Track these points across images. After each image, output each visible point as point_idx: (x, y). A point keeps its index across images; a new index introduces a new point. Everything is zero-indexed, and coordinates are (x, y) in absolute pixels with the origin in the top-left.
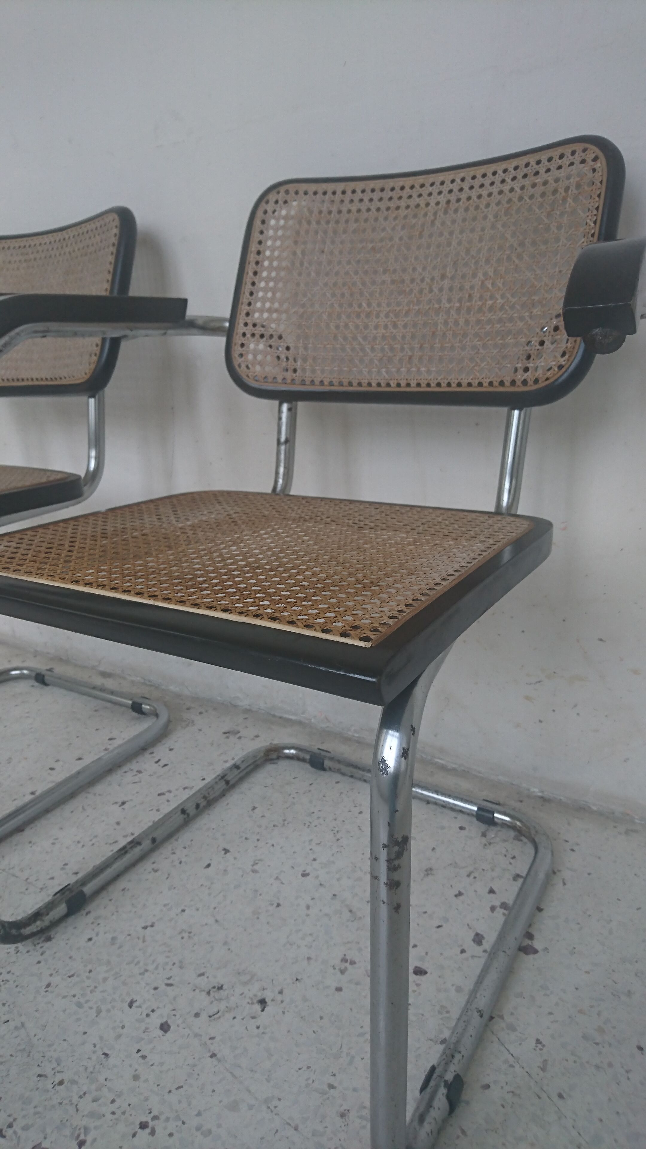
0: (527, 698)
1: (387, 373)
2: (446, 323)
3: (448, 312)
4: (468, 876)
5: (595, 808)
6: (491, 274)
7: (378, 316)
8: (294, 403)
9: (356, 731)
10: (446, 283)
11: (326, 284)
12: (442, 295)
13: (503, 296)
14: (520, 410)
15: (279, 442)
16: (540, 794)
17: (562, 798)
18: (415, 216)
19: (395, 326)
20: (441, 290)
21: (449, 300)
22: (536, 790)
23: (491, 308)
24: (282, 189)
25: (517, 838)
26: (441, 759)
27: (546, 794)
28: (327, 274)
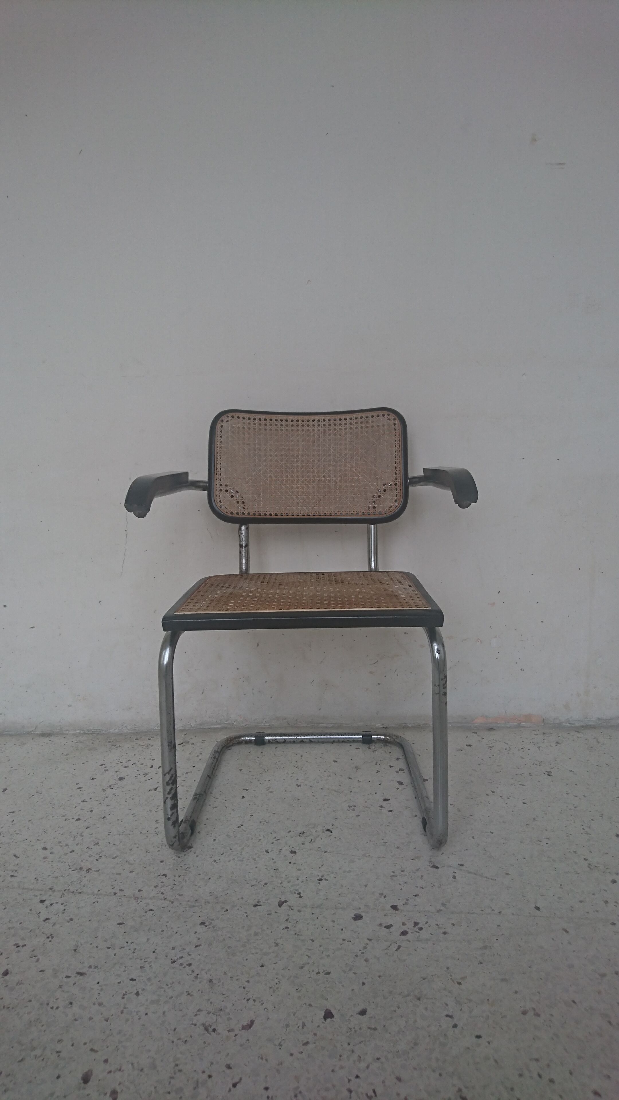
0: (371, 673)
1: (307, 509)
2: (335, 487)
3: (335, 481)
4: (376, 764)
5: (410, 726)
6: (354, 465)
7: (298, 482)
8: (248, 525)
9: (266, 722)
10: (332, 468)
11: (266, 466)
12: (331, 473)
13: (362, 476)
14: (374, 524)
15: (241, 546)
16: (382, 726)
17: (393, 725)
18: (308, 435)
19: (308, 487)
20: (329, 471)
21: (335, 476)
22: (379, 725)
23: (357, 481)
24: (230, 415)
25: (385, 745)
26: (323, 723)
27: (385, 726)
28: (265, 461)
